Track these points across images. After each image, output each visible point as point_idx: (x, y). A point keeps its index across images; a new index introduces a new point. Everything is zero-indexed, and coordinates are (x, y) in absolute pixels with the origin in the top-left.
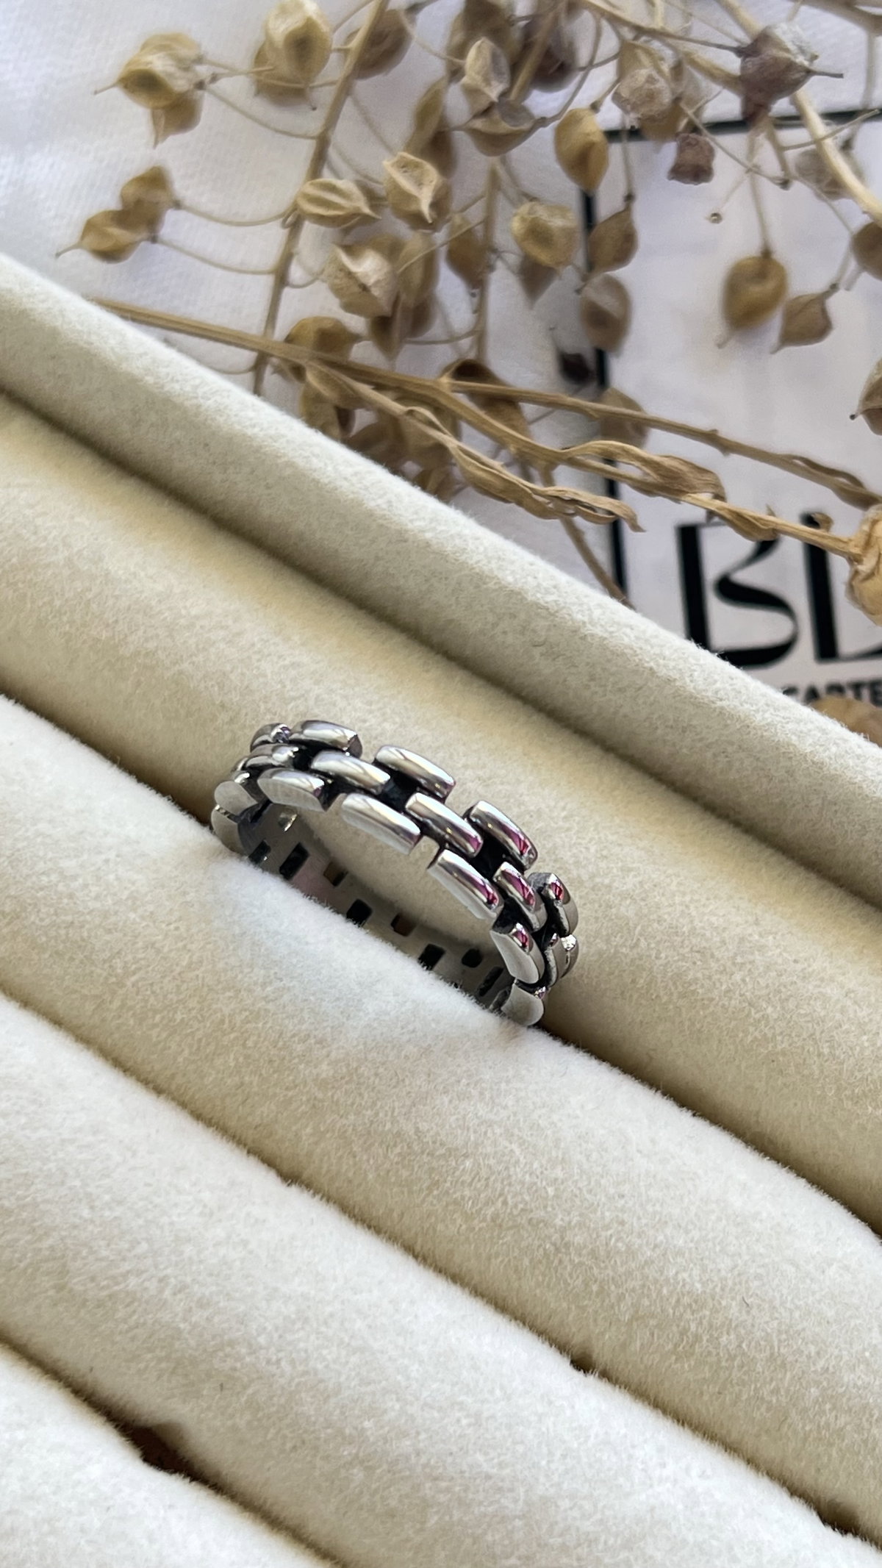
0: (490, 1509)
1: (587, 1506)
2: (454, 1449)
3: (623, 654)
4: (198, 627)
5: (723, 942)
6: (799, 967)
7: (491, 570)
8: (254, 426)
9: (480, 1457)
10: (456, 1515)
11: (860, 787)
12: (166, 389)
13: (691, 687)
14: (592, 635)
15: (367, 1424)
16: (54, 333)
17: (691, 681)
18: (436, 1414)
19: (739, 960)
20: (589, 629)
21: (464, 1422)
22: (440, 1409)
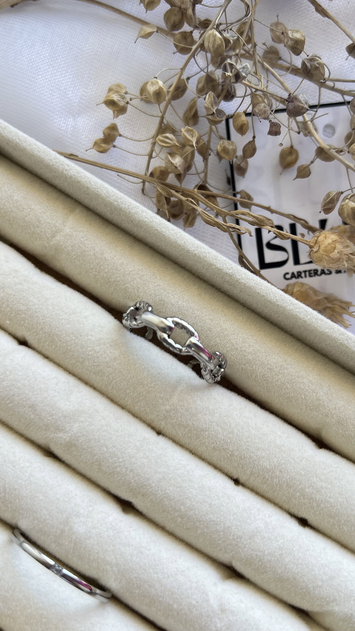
0: (214, 529)
1: (240, 528)
2: (205, 514)
3: (250, 288)
4: (131, 274)
5: (276, 367)
6: (297, 374)
7: (214, 263)
8: (146, 218)
9: (212, 516)
10: (205, 530)
11: (316, 328)
12: (120, 206)
13: (269, 298)
14: (242, 283)
15: (182, 507)
16: (88, 188)
17: (270, 296)
18: (200, 504)
19: (280, 372)
20: (241, 281)
21: (207, 506)
22: (201, 503)
